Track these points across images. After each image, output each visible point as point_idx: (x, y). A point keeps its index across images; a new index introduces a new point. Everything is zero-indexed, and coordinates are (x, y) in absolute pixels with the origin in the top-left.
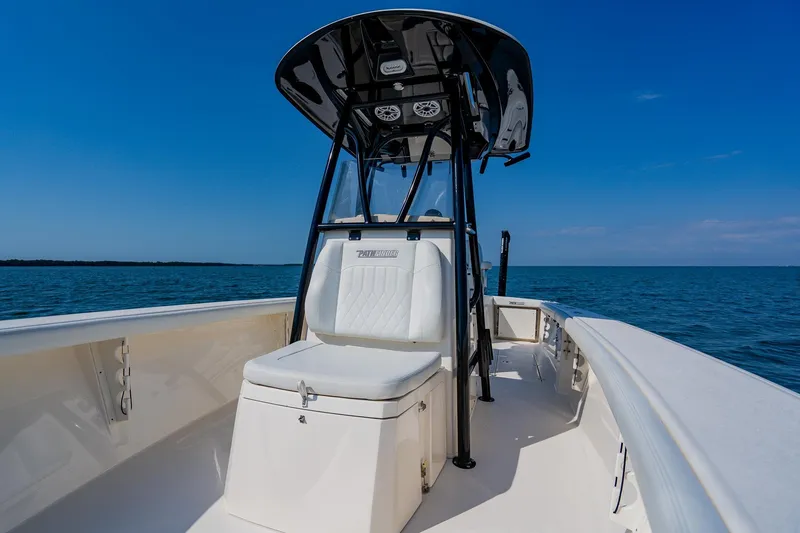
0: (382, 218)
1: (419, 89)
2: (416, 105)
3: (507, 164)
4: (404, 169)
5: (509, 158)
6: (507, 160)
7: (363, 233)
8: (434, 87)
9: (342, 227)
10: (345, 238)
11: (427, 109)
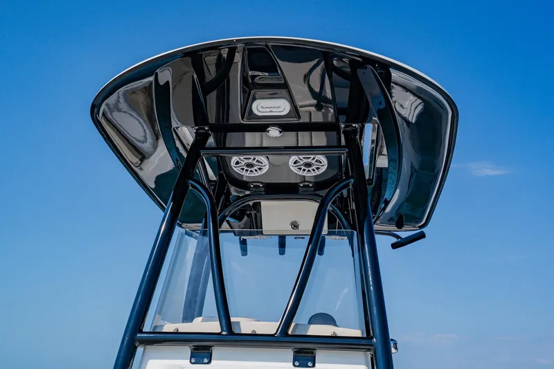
0: (246, 326)
1: (304, 139)
2: (294, 158)
3: (395, 246)
4: (243, 243)
5: (398, 237)
6: (394, 240)
7: (216, 351)
8: (320, 139)
9: (177, 339)
10: (184, 358)
11: (308, 165)
